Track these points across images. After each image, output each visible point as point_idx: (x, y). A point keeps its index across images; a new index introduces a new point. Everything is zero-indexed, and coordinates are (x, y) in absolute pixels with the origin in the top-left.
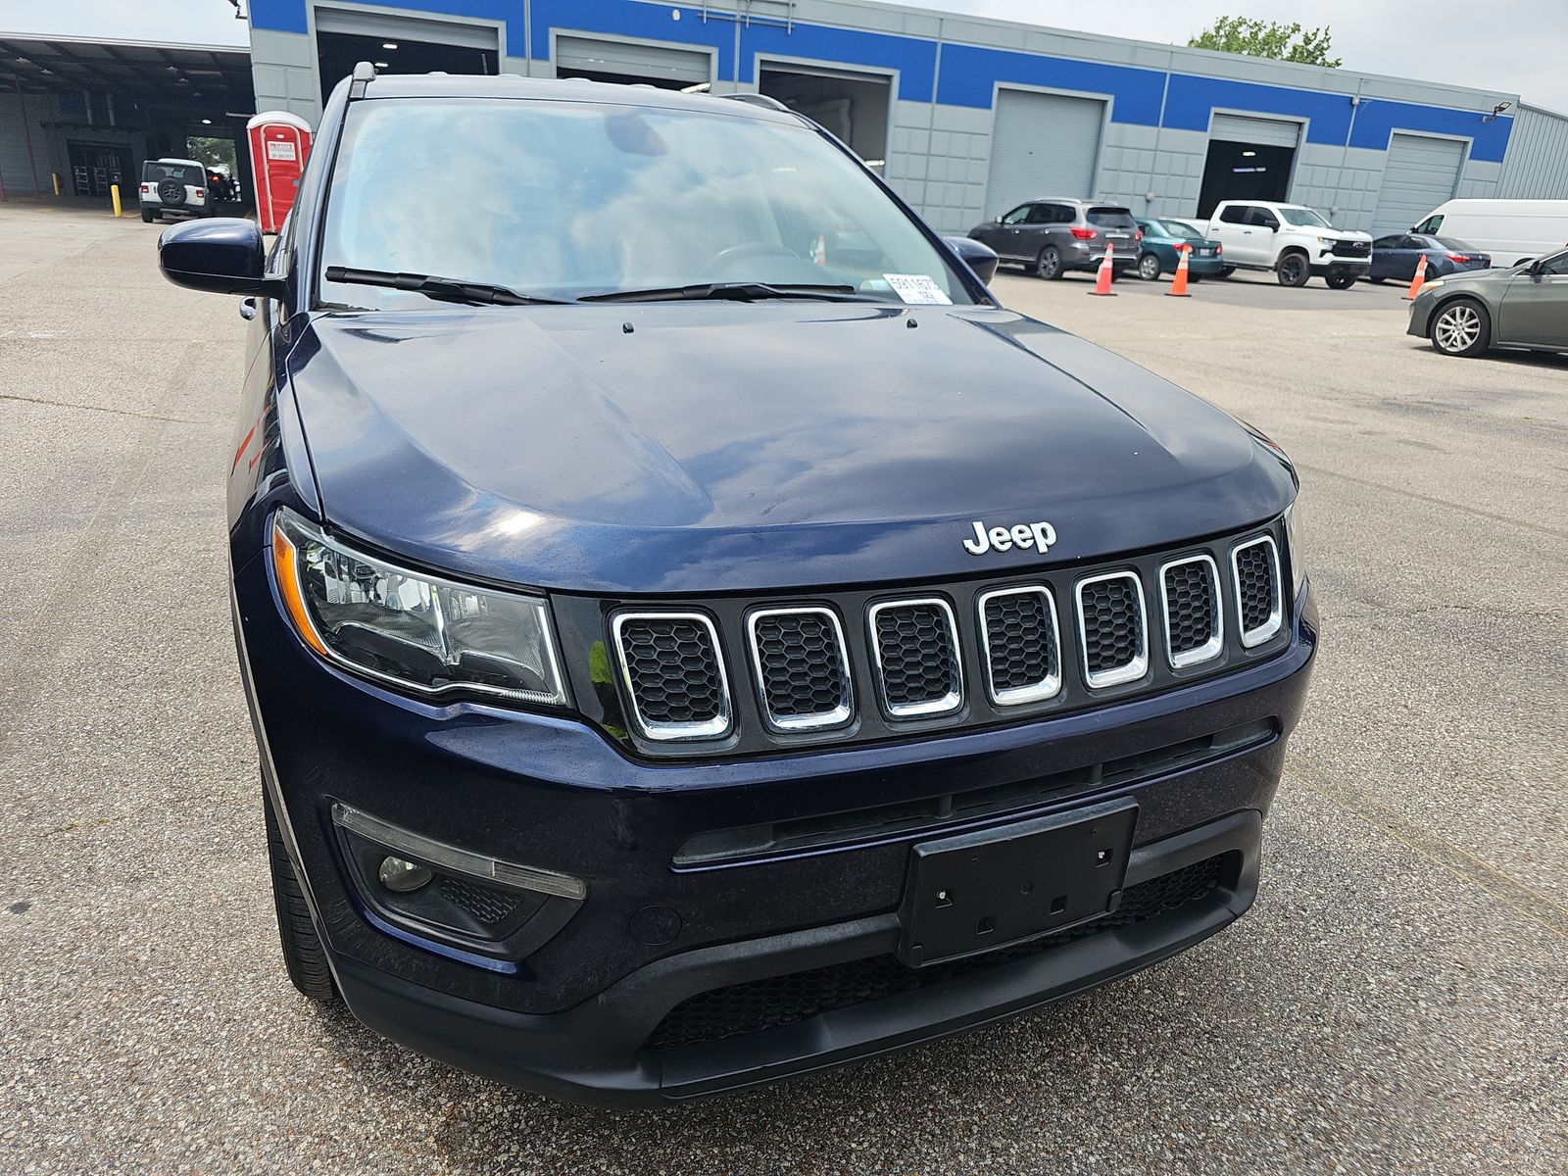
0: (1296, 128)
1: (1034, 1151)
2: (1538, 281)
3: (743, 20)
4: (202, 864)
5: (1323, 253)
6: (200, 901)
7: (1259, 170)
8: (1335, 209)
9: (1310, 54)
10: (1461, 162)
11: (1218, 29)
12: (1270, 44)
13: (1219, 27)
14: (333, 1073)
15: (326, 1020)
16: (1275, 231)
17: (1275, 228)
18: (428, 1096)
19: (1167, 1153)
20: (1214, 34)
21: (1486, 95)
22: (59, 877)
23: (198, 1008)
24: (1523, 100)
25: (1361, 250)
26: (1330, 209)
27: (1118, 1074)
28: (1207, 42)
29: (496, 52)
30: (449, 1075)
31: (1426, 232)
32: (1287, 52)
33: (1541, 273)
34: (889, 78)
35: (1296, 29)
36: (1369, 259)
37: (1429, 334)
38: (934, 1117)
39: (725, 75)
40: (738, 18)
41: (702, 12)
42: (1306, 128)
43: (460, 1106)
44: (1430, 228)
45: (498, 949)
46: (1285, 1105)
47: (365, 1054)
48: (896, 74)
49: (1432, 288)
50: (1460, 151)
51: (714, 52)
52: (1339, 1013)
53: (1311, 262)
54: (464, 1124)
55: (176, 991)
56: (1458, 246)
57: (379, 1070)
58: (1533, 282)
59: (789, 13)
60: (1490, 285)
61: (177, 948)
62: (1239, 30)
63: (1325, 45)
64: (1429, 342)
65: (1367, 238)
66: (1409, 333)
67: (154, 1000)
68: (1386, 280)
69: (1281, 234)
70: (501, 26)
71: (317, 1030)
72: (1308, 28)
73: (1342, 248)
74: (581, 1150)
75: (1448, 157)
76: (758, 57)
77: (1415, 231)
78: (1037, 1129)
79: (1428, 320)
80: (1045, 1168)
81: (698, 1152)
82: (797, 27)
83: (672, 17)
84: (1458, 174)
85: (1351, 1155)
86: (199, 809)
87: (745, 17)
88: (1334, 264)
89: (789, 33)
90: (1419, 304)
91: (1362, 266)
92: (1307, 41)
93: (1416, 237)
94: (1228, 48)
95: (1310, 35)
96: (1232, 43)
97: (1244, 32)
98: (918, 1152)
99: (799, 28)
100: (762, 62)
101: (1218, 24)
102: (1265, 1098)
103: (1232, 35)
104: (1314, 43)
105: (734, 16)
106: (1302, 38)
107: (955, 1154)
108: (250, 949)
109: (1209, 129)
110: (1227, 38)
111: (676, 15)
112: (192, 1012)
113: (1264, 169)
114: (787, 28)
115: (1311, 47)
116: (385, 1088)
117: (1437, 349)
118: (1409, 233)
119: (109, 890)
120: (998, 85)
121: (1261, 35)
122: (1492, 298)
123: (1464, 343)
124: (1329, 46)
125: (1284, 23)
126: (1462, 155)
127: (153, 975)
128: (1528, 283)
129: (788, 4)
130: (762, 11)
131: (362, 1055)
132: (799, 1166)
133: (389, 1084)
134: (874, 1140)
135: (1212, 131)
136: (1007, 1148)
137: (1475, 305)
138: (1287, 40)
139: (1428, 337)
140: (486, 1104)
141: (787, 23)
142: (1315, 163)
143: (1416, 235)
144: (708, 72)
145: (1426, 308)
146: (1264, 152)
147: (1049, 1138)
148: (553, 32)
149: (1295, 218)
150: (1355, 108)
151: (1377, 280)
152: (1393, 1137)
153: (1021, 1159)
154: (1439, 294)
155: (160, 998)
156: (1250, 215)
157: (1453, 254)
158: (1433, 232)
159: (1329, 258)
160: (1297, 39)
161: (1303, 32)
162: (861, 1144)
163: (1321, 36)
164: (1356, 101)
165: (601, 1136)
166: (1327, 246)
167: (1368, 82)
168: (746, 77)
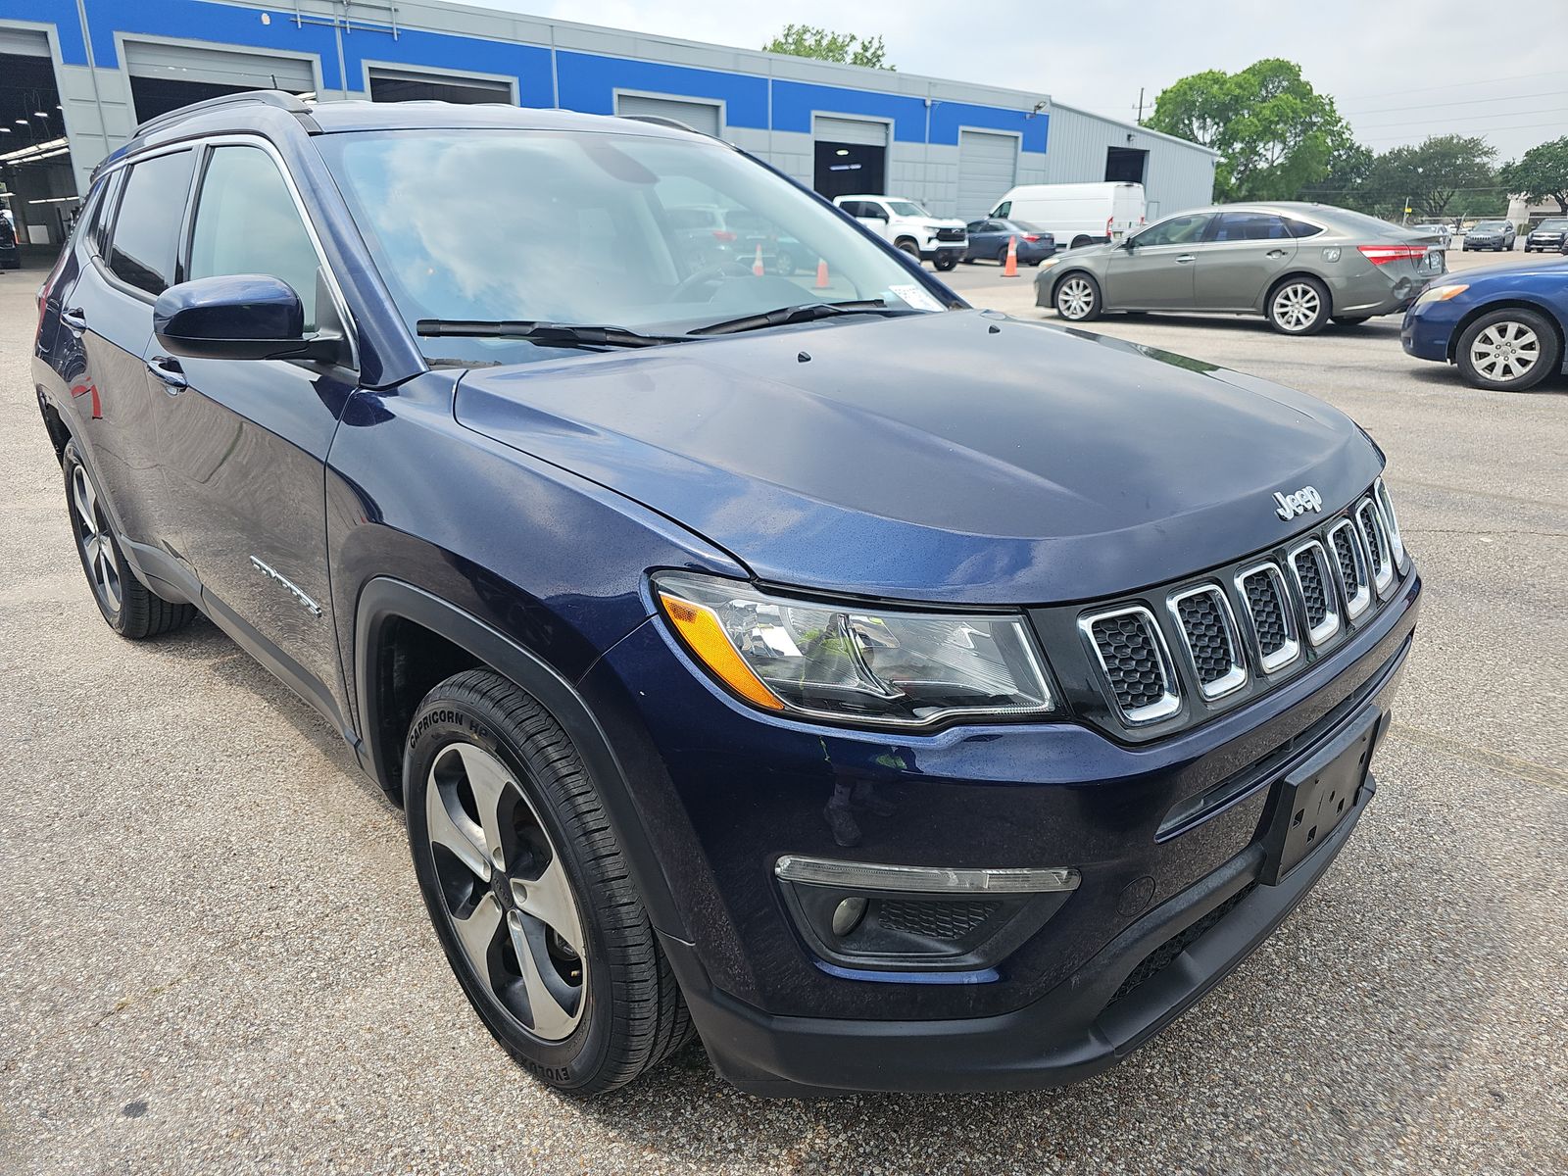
0: (884, 127)
1: (1278, 1029)
2: (1131, 253)
3: (343, 25)
4: (320, 1003)
5: (930, 239)
6: (352, 1041)
7: (853, 167)
8: (925, 200)
9: (869, 58)
10: (1016, 154)
11: (787, 36)
12: (835, 49)
13: (787, 35)
14: (646, 1162)
15: (596, 1116)
16: (887, 222)
17: (886, 219)
18: (758, 1152)
19: (1366, 999)
20: (784, 41)
21: (1026, 96)
22: (157, 1064)
23: (448, 1147)
24: (1055, 100)
25: (959, 237)
26: (921, 200)
27: (1288, 951)
28: (778, 47)
29: (49, 60)
30: (761, 1127)
31: (1000, 216)
32: (849, 59)
33: (1132, 247)
34: (507, 85)
35: (853, 38)
36: (966, 243)
37: (1054, 305)
38: (1189, 1027)
39: (332, 83)
40: (337, 23)
41: (295, 16)
42: (892, 127)
43: (794, 1150)
44: (1003, 213)
45: (971, 959)
46: (1409, 938)
47: (664, 1134)
48: (514, 81)
49: (1051, 266)
50: (1013, 144)
51: (316, 59)
52: (1391, 859)
53: (922, 249)
54: (812, 1166)
55: (409, 1139)
56: (1027, 227)
57: (691, 1145)
58: (1128, 256)
59: (392, 18)
60: (1096, 259)
61: (370, 1095)
62: (805, 37)
63: (880, 52)
64: (1055, 312)
65: (962, 225)
66: (1038, 305)
67: (391, 1155)
68: (977, 261)
69: (893, 225)
70: (52, 31)
71: (599, 1128)
72: (863, 36)
73: (944, 235)
74: (935, 1151)
75: (1005, 150)
76: (366, 64)
77: (991, 216)
78: (1268, 1012)
79: (1051, 292)
80: (1296, 1040)
81: (1034, 1118)
82: (404, 33)
83: (262, 22)
84: (1015, 165)
85: (1477, 961)
86: (263, 948)
87: (345, 22)
88: (940, 250)
89: (396, 38)
90: (1040, 280)
91: (961, 250)
92: (865, 49)
93: (994, 222)
94: (797, 53)
95: (866, 43)
96: (800, 49)
97: (810, 41)
98: (1200, 1059)
99: (405, 34)
100: (371, 69)
101: (786, 32)
102: (1395, 938)
103: (799, 42)
104: (872, 50)
105: (333, 21)
106: (861, 46)
107: (1227, 1051)
108: (452, 1072)
109: (813, 130)
110: (795, 44)
111: (266, 20)
112: (445, 1152)
113: (858, 167)
114: (393, 34)
115: (868, 54)
116: (710, 1160)
117: (1061, 317)
118: (986, 218)
119: (231, 1061)
120: (616, 92)
121: (825, 43)
122: (1099, 271)
123: (1082, 310)
124: (883, 54)
125: (842, 32)
126: (1016, 148)
127: (368, 1130)
128: (1124, 256)
129: (390, 9)
130: (360, 16)
131: (661, 1136)
132: (1122, 1101)
133: (711, 1153)
134: (1161, 1061)
135: (815, 132)
136: (1259, 1034)
137: (1089, 278)
138: (847, 48)
139: (1053, 307)
140: (817, 1141)
141: (392, 28)
142: (903, 159)
143: (992, 220)
144: (312, 81)
145: (1048, 283)
146: (857, 152)
147: (1280, 1018)
148: (119, 38)
149: (902, 210)
150: (928, 110)
151: (969, 262)
152: (1491, 939)
153: (1276, 1039)
154: (1057, 270)
155: (396, 1150)
156: (862, 209)
157: (1025, 234)
158: (1005, 216)
159: (935, 245)
160: (855, 48)
161: (860, 41)
162: (1153, 1067)
163: (876, 44)
164: (928, 103)
165: (942, 1134)
166: (932, 234)
167: (935, 85)
168: (355, 86)
